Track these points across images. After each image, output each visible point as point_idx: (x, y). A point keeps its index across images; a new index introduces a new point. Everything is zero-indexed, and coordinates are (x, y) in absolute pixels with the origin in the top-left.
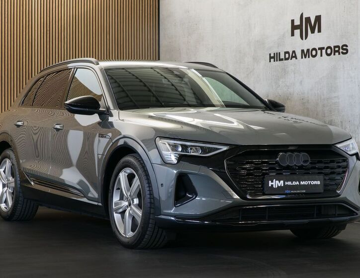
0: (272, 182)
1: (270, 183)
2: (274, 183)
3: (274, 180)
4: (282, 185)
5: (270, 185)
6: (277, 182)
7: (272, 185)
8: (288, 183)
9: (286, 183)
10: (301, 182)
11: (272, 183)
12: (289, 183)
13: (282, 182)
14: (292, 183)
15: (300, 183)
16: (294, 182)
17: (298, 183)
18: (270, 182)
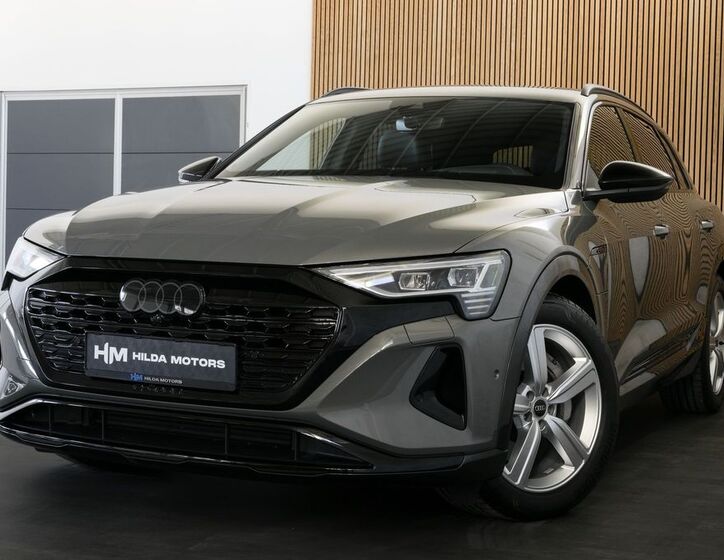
0: (102, 348)
1: (97, 352)
2: (104, 353)
3: (107, 345)
4: (125, 360)
5: (96, 357)
6: (113, 350)
7: (101, 357)
8: (138, 356)
9: (134, 356)
10: (173, 358)
11: (101, 353)
12: (142, 357)
13: (124, 351)
14: (149, 357)
15: (169, 359)
16: (152, 355)
17: (163, 359)
18: (97, 347)
